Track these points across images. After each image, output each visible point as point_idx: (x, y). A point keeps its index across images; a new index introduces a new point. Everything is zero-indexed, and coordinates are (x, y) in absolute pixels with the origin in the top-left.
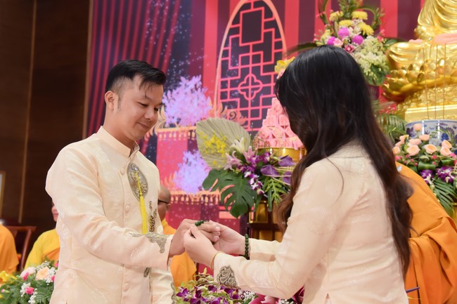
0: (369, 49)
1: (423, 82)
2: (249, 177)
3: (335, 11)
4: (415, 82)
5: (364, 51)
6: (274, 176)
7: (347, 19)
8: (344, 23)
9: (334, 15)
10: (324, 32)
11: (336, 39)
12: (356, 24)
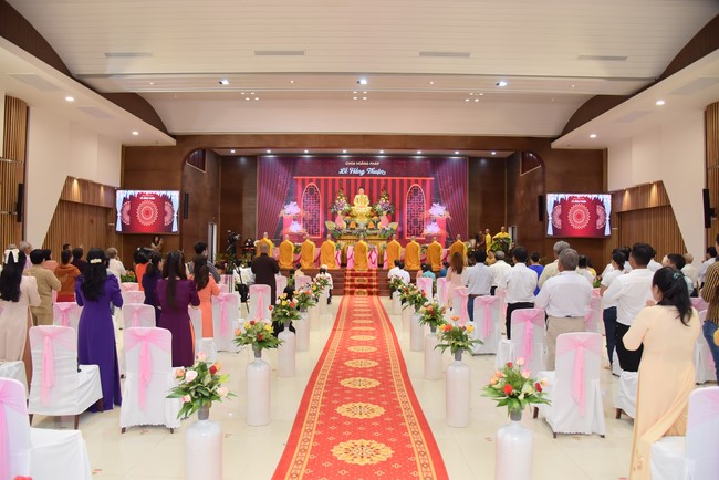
3: (338, 197)
7: (341, 199)
10: (336, 200)
11: (340, 203)
12: (343, 200)
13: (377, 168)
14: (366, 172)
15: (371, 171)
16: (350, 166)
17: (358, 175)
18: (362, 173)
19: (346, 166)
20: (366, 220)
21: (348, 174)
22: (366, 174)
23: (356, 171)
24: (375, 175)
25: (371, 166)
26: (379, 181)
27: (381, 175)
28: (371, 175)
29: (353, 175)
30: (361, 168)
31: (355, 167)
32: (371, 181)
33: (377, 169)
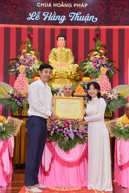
0: (36, 64)
1: (56, 77)
2: (17, 101)
3: (24, 50)
4: (54, 76)
5: (35, 64)
6: (24, 101)
7: (29, 53)
8: (28, 54)
9: (24, 51)
10: (21, 56)
11: (27, 59)
12: (32, 55)
13: (84, 12)
14: (68, 19)
15: (76, 16)
16: (43, 9)
17: (56, 23)
18: (62, 19)
19: (37, 9)
20: (69, 84)
21: (41, 22)
22: (68, 22)
23: (52, 17)
24: (82, 23)
25: (76, 10)
26: (87, 31)
27: (90, 23)
28: (76, 23)
29: (48, 22)
30: (60, 12)
31: (51, 10)
32: (75, 32)
33: (84, 14)
